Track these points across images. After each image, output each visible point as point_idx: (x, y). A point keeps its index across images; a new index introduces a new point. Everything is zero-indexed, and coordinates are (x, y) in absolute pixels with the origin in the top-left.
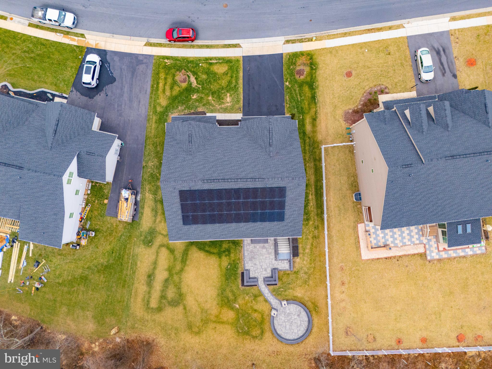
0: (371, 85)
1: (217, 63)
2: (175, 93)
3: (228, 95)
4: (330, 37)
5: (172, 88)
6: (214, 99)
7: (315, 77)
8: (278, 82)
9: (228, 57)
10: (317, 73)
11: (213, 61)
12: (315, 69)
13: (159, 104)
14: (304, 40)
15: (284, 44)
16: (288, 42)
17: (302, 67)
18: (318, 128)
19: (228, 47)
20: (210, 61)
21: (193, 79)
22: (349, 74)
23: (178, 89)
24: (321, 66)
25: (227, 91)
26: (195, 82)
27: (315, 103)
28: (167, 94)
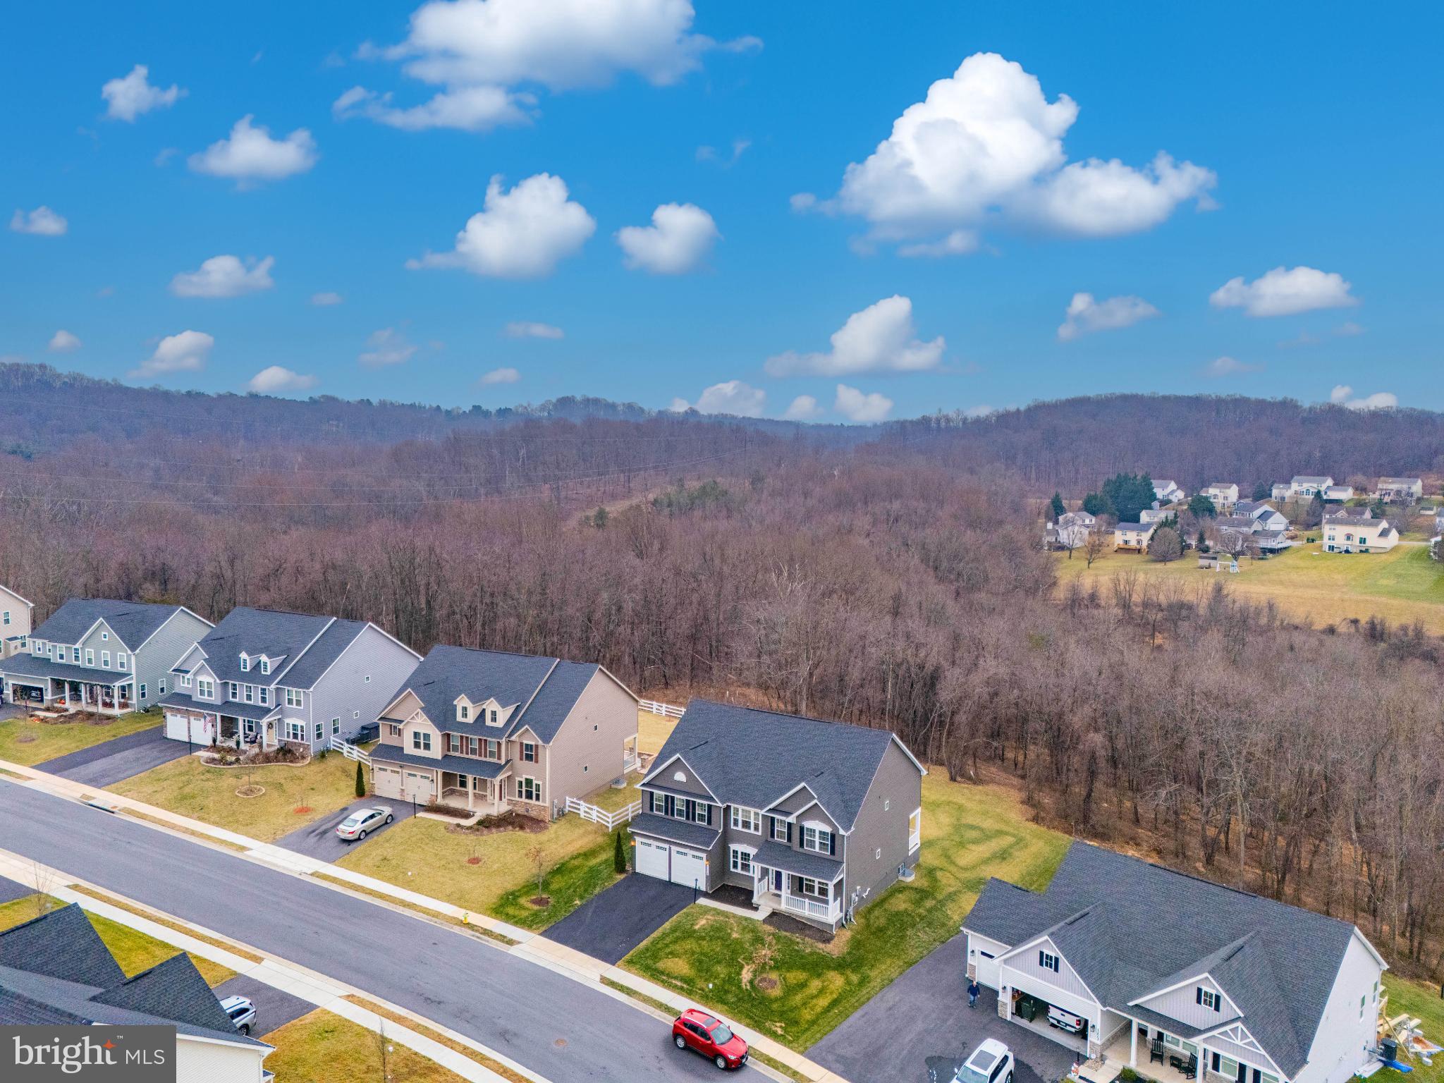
0: (463, 837)
1: (676, 978)
2: (801, 976)
3: (696, 927)
4: (436, 915)
5: (803, 985)
6: (729, 931)
7: (524, 887)
8: (591, 910)
9: (643, 977)
10: (515, 888)
11: (679, 984)
12: (512, 894)
13: (848, 982)
14: (481, 931)
15: (519, 943)
16: (511, 942)
17: (529, 905)
18: (591, 845)
19: (628, 988)
20: (685, 986)
21: (746, 976)
22: (475, 861)
23: (788, 975)
24: (499, 892)
25: (695, 931)
26: (744, 971)
27: (563, 864)
28: (820, 984)
